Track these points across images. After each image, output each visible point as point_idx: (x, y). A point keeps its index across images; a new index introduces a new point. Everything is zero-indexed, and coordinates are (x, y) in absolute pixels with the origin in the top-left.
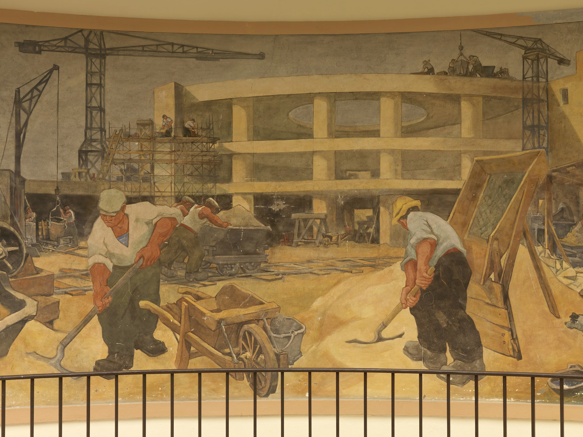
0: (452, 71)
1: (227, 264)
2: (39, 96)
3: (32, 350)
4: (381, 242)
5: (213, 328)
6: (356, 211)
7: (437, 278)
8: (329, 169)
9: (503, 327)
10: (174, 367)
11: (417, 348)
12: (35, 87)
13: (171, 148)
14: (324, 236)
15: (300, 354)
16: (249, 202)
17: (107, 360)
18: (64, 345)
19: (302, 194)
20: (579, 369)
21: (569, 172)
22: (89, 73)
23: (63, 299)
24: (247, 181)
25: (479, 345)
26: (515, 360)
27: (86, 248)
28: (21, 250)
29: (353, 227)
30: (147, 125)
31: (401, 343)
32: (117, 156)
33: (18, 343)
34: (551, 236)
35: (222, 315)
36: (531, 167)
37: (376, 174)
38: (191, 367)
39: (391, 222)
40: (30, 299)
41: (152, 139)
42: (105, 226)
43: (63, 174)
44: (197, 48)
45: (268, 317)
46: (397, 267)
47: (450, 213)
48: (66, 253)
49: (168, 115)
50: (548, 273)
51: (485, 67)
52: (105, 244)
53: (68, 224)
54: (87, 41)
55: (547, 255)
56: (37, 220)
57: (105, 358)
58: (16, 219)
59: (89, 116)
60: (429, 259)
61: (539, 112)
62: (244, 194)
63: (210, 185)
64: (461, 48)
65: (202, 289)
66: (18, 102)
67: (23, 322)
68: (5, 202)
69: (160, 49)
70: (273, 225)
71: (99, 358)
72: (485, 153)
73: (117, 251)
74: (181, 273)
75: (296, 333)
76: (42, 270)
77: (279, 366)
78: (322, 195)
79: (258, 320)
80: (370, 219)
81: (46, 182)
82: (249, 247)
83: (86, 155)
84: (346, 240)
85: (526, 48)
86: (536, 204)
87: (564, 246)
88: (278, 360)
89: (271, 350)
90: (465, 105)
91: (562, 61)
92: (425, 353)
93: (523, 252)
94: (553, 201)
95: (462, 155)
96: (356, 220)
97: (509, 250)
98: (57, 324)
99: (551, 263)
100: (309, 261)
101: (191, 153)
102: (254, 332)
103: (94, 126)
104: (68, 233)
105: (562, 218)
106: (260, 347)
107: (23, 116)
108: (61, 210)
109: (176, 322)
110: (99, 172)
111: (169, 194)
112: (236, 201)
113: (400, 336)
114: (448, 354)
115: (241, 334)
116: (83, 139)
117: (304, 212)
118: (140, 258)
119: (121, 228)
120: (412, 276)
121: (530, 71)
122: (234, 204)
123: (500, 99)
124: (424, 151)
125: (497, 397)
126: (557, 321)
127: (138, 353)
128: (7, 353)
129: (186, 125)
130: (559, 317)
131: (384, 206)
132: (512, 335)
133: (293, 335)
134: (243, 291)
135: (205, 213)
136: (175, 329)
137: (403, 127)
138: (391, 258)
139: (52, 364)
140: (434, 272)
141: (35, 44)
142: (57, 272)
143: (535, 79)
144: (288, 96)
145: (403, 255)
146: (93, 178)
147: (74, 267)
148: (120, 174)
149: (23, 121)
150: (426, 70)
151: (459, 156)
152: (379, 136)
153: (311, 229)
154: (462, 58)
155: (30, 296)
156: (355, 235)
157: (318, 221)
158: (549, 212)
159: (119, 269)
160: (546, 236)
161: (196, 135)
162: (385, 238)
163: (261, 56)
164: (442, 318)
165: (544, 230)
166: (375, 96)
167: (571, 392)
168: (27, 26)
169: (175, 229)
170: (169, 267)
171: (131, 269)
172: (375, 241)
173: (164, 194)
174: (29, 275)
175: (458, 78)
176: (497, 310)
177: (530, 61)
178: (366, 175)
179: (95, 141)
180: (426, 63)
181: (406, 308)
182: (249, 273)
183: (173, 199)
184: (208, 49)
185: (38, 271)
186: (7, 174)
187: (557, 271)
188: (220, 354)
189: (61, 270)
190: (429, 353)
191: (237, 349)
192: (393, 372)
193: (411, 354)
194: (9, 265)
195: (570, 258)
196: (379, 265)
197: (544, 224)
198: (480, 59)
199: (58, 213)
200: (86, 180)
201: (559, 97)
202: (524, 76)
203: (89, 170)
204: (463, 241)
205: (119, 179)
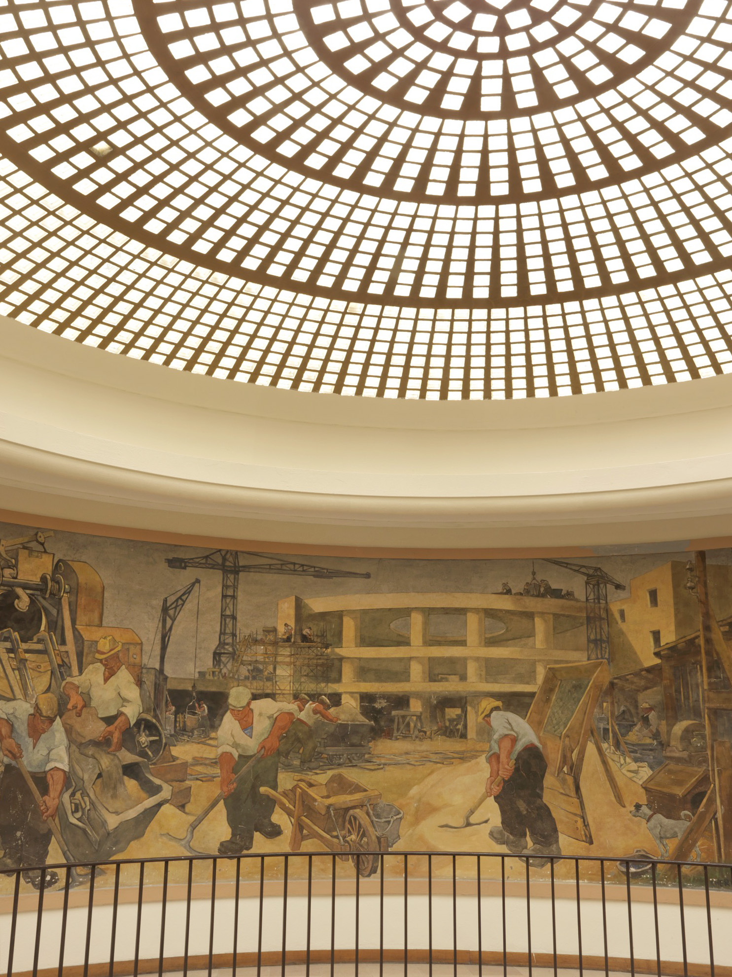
0: (527, 592)
1: (336, 755)
2: (183, 605)
3: (165, 832)
4: (469, 737)
5: (323, 812)
6: (447, 710)
7: (517, 770)
8: (424, 672)
9: (575, 815)
10: (287, 849)
11: (500, 833)
12: (180, 598)
13: (291, 652)
14: (420, 731)
15: (399, 837)
16: (355, 700)
17: (231, 841)
18: (194, 827)
19: (401, 694)
20: (644, 853)
21: (628, 680)
22: (225, 587)
23: (194, 785)
24: (354, 682)
25: (555, 830)
26: (588, 844)
27: (216, 739)
28: (161, 740)
29: (445, 723)
30: (271, 631)
31: (486, 829)
32: (245, 658)
33: (153, 825)
34: (615, 734)
35: (331, 801)
36: (595, 675)
37: (463, 678)
38: (303, 849)
39: (477, 720)
40: (166, 784)
41: (275, 643)
42: (233, 719)
43: (199, 672)
44: (314, 567)
45: (371, 803)
46: (482, 759)
47: (527, 713)
48: (199, 743)
49: (289, 623)
50: (614, 767)
51: (554, 590)
52: (233, 736)
53: (201, 717)
54: (224, 559)
55: (612, 751)
56: (176, 713)
57: (229, 839)
58: (158, 712)
59: (223, 623)
60: (510, 753)
61: (601, 628)
62: (351, 693)
63: (323, 685)
64: (534, 573)
65: (315, 777)
66: (165, 610)
67: (159, 805)
68: (150, 697)
69: (284, 568)
70: (376, 720)
71: (223, 839)
72: (556, 662)
73: (242, 742)
74: (297, 762)
75: (395, 818)
76: (177, 758)
77: (380, 848)
78: (418, 695)
79: (362, 806)
80: (459, 717)
81: (185, 679)
82: (355, 740)
83: (220, 657)
84: (438, 735)
85: (588, 575)
86: (601, 707)
87: (626, 743)
88: (379, 842)
89: (373, 833)
90: (538, 621)
91: (618, 587)
92: (508, 837)
93: (591, 748)
94: (616, 704)
95: (537, 663)
96: (447, 717)
97: (579, 747)
98: (188, 808)
99: (616, 758)
100: (407, 753)
101: (307, 657)
102: (358, 817)
103: (228, 631)
104: (201, 725)
105: (624, 718)
106: (364, 831)
107: (169, 621)
108: (197, 705)
109: (291, 807)
110: (230, 672)
111: (288, 692)
112: (345, 699)
113: (486, 822)
114: (528, 839)
115: (347, 818)
116: (218, 643)
117: (402, 709)
118: (262, 748)
119: (246, 721)
120: (495, 768)
121: (592, 594)
122: (343, 701)
123: (568, 616)
124: (505, 659)
125: (572, 878)
126: (623, 809)
127: (257, 835)
128: (144, 835)
129: (304, 633)
130: (624, 807)
131: (471, 706)
132: (584, 821)
133: (392, 820)
134: (349, 779)
135: (318, 709)
136: (290, 814)
137: (486, 638)
138: (477, 751)
139: (182, 845)
140: (515, 764)
141: (181, 561)
142: (190, 760)
143: (596, 601)
144: (390, 609)
145: (487, 749)
146: (224, 676)
147: (205, 756)
148: (247, 674)
149: (168, 626)
150: (505, 591)
151: (533, 664)
152: (466, 645)
153: (408, 725)
154: (534, 581)
155: (166, 782)
156: (446, 731)
157: (415, 718)
158: (612, 713)
159: (244, 758)
160: (611, 735)
161: (312, 641)
162: (471, 734)
163: (368, 576)
164: (522, 806)
165: (608, 729)
166: (462, 611)
167: (637, 875)
168: (176, 546)
169: (292, 723)
170: (286, 756)
171: (254, 758)
172: (464, 736)
173: (284, 692)
174: (166, 763)
175: (532, 598)
176: (571, 799)
177: (591, 586)
178: (455, 678)
179: (227, 644)
180: (505, 585)
181: (490, 796)
182: (355, 762)
183: (292, 696)
184: (324, 569)
185: (174, 759)
186: (153, 671)
187: (621, 765)
188: (328, 837)
189: (194, 758)
190: (511, 837)
191: (343, 832)
192: (479, 856)
193: (495, 838)
194: (150, 753)
195: (632, 754)
196: (467, 758)
197: (608, 724)
198: (550, 583)
199: (193, 707)
200: (219, 678)
201: (617, 616)
202: (587, 598)
203: (221, 669)
204: (539, 738)
205: (247, 678)
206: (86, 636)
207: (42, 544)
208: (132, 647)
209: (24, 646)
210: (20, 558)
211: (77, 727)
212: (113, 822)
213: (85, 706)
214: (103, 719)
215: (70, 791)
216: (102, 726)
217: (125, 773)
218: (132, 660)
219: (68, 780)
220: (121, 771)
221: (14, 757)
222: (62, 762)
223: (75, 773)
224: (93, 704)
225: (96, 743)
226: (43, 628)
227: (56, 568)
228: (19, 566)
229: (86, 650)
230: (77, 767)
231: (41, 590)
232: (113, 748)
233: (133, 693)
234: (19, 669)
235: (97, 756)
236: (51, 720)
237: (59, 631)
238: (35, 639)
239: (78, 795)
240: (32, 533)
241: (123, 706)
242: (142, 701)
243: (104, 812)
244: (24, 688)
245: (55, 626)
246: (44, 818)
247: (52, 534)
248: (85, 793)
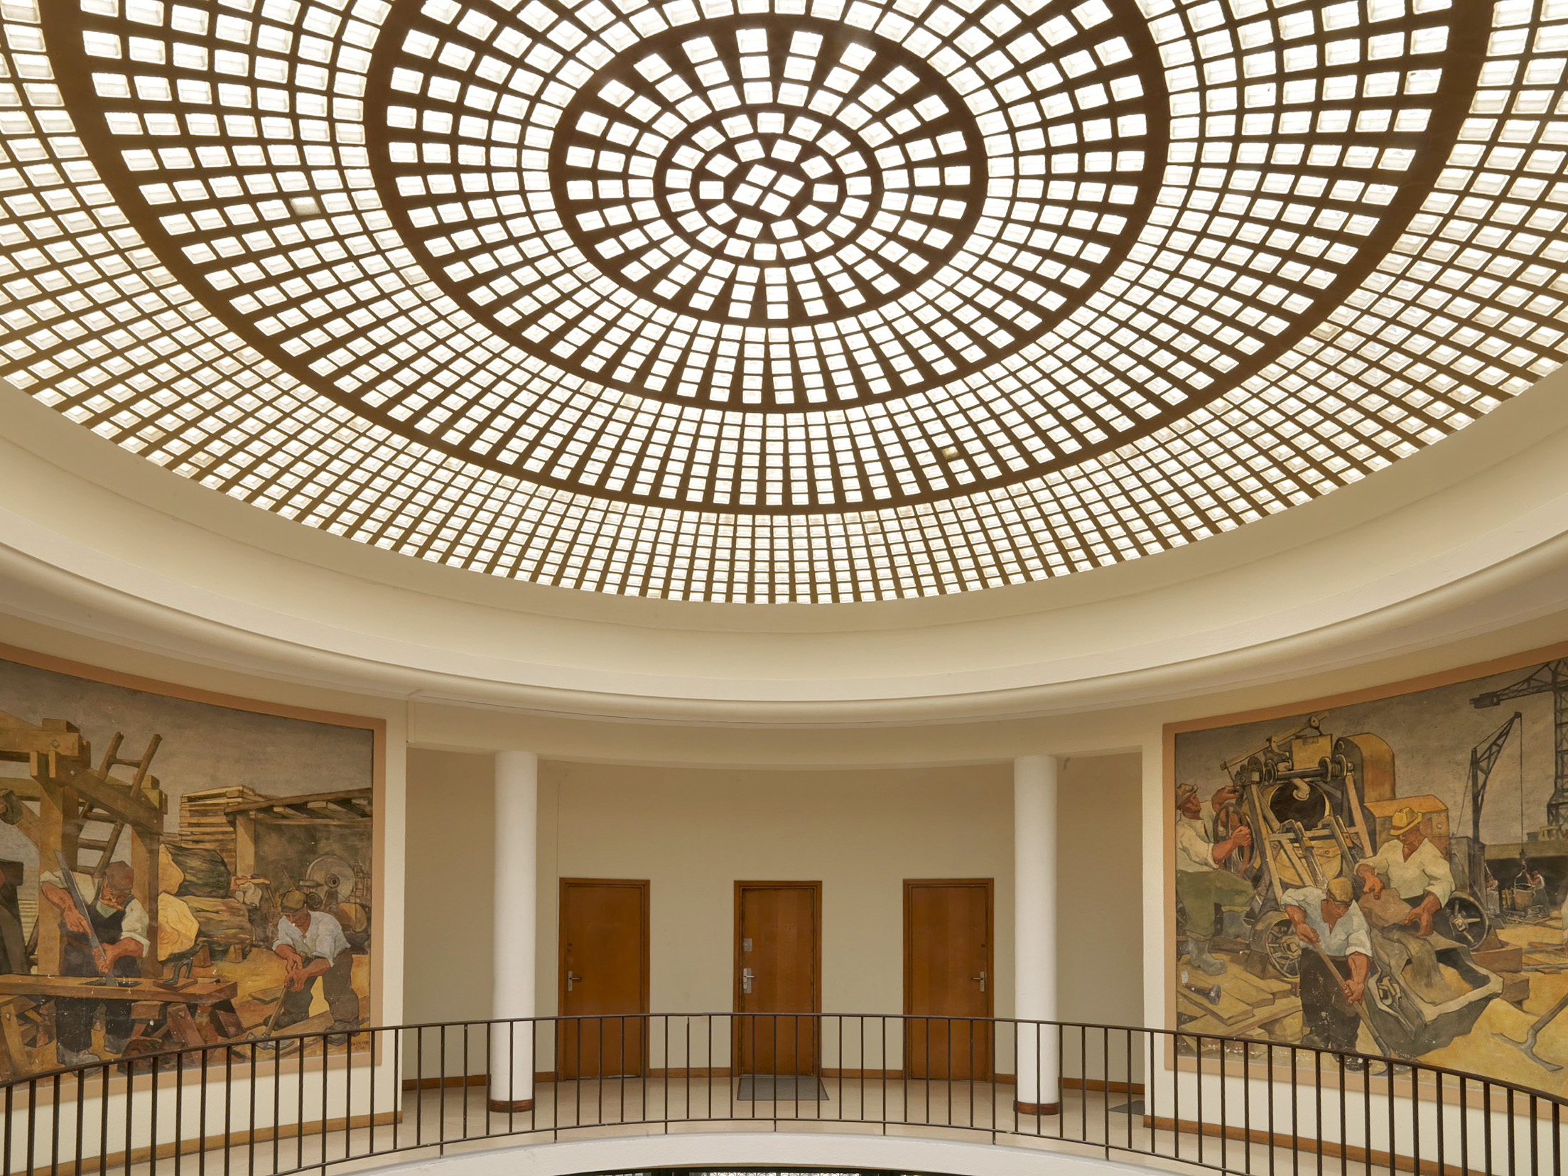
2: (1499, 752)
3: (1497, 1031)
12: (1495, 743)
18: (1536, 1029)
22: (1558, 712)
23: (1533, 977)
28: (1483, 921)
33: (1481, 1022)
40: (1494, 975)
43: (1528, 834)
48: (1535, 925)
53: (1537, 893)
54: (1555, 674)
56: (1500, 889)
58: (1476, 889)
59: (1560, 762)
66: (1475, 762)
67: (1488, 999)
68: (1463, 871)
76: (1507, 944)
81: (1509, 846)
83: (1557, 810)
98: (1527, 1005)
104: (1537, 902)
107: (1481, 777)
108: (1529, 877)
116: (1553, 791)
128: (1470, 1032)
139: (1522, 1050)
141: (1492, 695)
142: (1525, 946)
147: (1546, 941)
149: (1480, 782)
155: (1494, 972)
174: (1493, 949)
185: (1503, 944)
186: (1465, 841)
189: (1530, 944)
194: (1470, 938)
199: (1524, 879)
200: (1558, 838)
203: (1560, 826)
206: (1378, 812)
207: (1317, 728)
208: (1435, 816)
209: (1309, 834)
210: (1294, 749)
211: (1377, 910)
212: (1430, 1013)
213: (1383, 888)
214: (1407, 900)
215: (1376, 976)
216: (1407, 908)
217: (1439, 960)
218: (1436, 831)
219: (1372, 965)
220: (1434, 957)
221: (1311, 941)
222: (1364, 946)
223: (1379, 958)
224: (1392, 885)
225: (1402, 927)
226: (1327, 813)
227: (1336, 748)
228: (1295, 757)
229: (1378, 828)
230: (1381, 953)
231: (1321, 775)
232: (1422, 932)
233: (1441, 869)
234: (1305, 857)
235: (1403, 940)
236: (1347, 905)
237: (1346, 813)
238: (1320, 825)
239: (1386, 981)
240: (1304, 720)
241: (1430, 884)
242: (1454, 877)
243: (1418, 1000)
244: (1313, 874)
245: (1341, 808)
246: (1349, 1001)
247: (1327, 714)
248: (1393, 980)
